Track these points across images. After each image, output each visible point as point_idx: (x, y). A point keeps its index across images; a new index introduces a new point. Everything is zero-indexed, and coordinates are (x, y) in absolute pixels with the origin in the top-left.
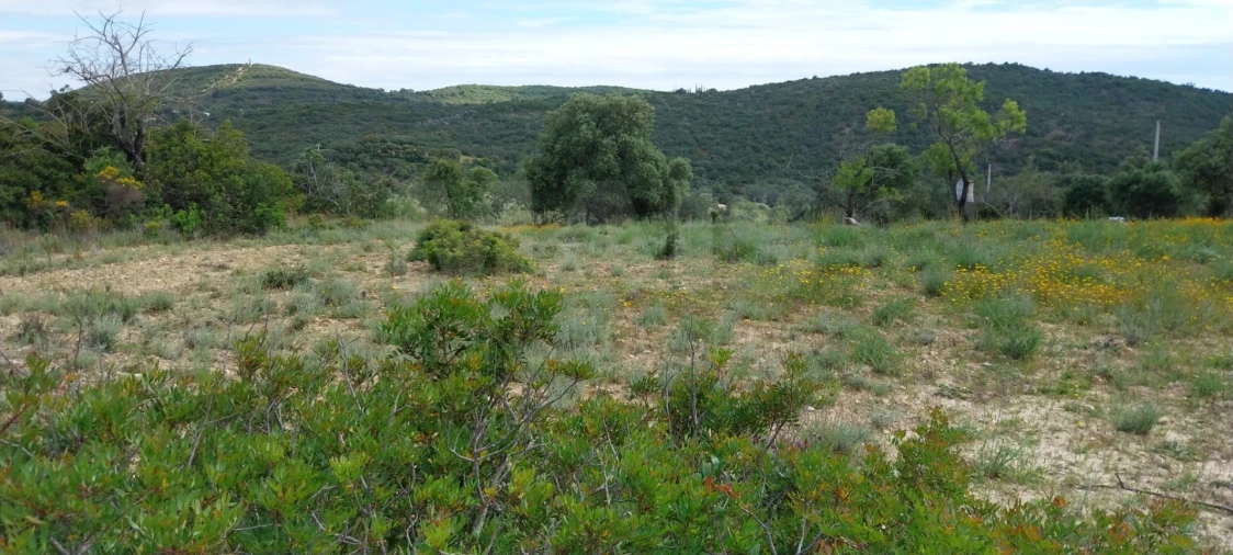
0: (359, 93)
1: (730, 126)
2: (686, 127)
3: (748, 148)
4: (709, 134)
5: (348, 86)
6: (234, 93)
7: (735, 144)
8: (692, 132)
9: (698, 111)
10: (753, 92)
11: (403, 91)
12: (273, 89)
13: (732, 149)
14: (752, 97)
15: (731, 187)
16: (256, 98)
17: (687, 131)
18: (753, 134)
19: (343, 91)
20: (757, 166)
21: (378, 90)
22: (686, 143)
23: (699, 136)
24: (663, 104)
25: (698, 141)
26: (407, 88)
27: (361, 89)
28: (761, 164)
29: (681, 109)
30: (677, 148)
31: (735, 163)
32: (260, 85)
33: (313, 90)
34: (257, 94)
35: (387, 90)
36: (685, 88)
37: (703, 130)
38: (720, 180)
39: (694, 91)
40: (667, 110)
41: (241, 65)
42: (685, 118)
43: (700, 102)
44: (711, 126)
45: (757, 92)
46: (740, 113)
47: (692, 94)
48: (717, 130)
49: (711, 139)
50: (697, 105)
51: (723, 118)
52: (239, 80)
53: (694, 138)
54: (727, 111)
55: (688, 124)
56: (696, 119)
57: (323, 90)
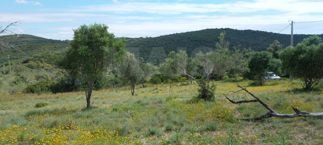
1: (154, 46)
2: (142, 47)
3: (159, 52)
4: (148, 49)
5: (50, 39)
6: (16, 42)
7: (155, 52)
8: (144, 49)
9: (145, 43)
10: (161, 37)
11: (66, 40)
12: (27, 41)
13: (155, 53)
14: (160, 39)
15: (154, 63)
16: (22, 44)
17: (142, 48)
18: (160, 49)
19: (49, 41)
20: (161, 57)
22: (142, 51)
23: (146, 49)
24: (136, 41)
27: (54, 40)
28: (162, 56)
29: (141, 42)
30: (139, 53)
31: (155, 57)
32: (23, 40)
33: (39, 41)
34: (22, 42)
35: (62, 40)
38: (151, 61)
39: (145, 38)
40: (137, 43)
41: (19, 35)
43: (146, 40)
44: (149, 47)
45: (162, 37)
46: (157, 43)
47: (144, 38)
48: (150, 48)
49: (149, 50)
50: (145, 41)
51: (152, 44)
52: (17, 39)
53: (144, 50)
54: (154, 43)
55: (143, 46)
56: (145, 45)
57: (42, 41)
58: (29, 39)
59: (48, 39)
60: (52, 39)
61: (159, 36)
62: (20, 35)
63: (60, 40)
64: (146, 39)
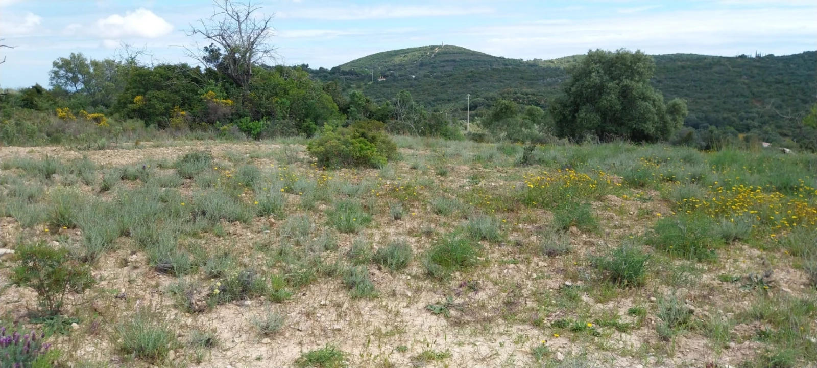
0: (507, 62)
1: (783, 82)
2: (745, 84)
3: (797, 100)
4: (764, 89)
5: (500, 58)
6: (432, 63)
7: (786, 97)
8: (749, 87)
9: (755, 71)
10: (806, 56)
11: (535, 60)
12: (454, 61)
13: (783, 101)
14: (805, 60)
15: (779, 131)
16: (444, 67)
17: (745, 86)
18: (803, 90)
19: (497, 61)
21: (519, 60)
22: (743, 95)
23: (755, 90)
24: (725, 66)
25: (753, 94)
26: (538, 58)
27: (508, 60)
29: (741, 70)
30: (735, 99)
32: (447, 59)
33: (479, 61)
34: (445, 64)
35: (525, 60)
36: (746, 54)
37: (759, 86)
38: (770, 125)
39: (754, 56)
40: (729, 70)
41: (437, 46)
42: (745, 77)
43: (758, 64)
44: (766, 82)
45: (810, 56)
46: (792, 73)
47: (751, 59)
48: (771, 86)
49: (765, 93)
50: (756, 67)
51: (777, 77)
52: (435, 56)
53: (751, 92)
54: (781, 71)
55: (746, 81)
56: (753, 77)
57: (484, 61)
58: (458, 58)
59: (495, 57)
60: (503, 58)
61: (802, 52)
62: (440, 47)
63: (522, 60)
64: (758, 61)
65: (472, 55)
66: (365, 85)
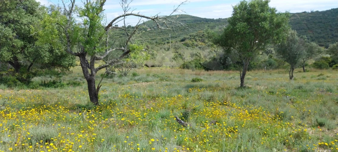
0: (207, 20)
1: (322, 22)
2: (305, 24)
4: (313, 26)
5: (205, 18)
7: (323, 29)
8: (307, 25)
9: (310, 18)
11: (219, 19)
12: (185, 21)
13: (322, 30)
14: (331, 12)
15: (320, 44)
17: (305, 25)
18: (330, 25)
19: (203, 20)
20: (331, 36)
22: (304, 29)
23: (309, 26)
24: (297, 17)
25: (308, 28)
28: (333, 35)
29: (303, 18)
30: (300, 31)
31: (322, 35)
32: (182, 20)
33: (195, 20)
35: (215, 19)
37: (311, 24)
38: (315, 41)
39: (310, 12)
40: (298, 18)
41: (178, 15)
42: (305, 21)
43: (311, 15)
44: (314, 23)
45: (334, 11)
46: (326, 18)
47: (308, 13)
48: (316, 24)
49: (314, 27)
50: (310, 16)
51: (319, 20)
52: (177, 19)
53: (307, 27)
54: (321, 18)
55: (306, 23)
56: (309, 21)
57: (198, 20)
58: (186, 19)
59: (202, 18)
61: (330, 9)
63: (214, 19)
64: (311, 14)
65: (193, 18)
66: (142, 32)
